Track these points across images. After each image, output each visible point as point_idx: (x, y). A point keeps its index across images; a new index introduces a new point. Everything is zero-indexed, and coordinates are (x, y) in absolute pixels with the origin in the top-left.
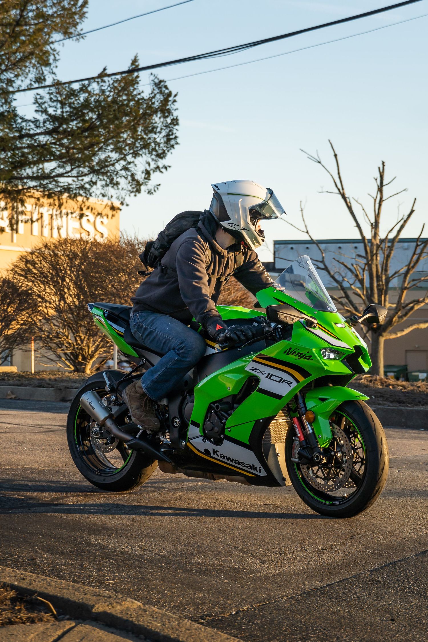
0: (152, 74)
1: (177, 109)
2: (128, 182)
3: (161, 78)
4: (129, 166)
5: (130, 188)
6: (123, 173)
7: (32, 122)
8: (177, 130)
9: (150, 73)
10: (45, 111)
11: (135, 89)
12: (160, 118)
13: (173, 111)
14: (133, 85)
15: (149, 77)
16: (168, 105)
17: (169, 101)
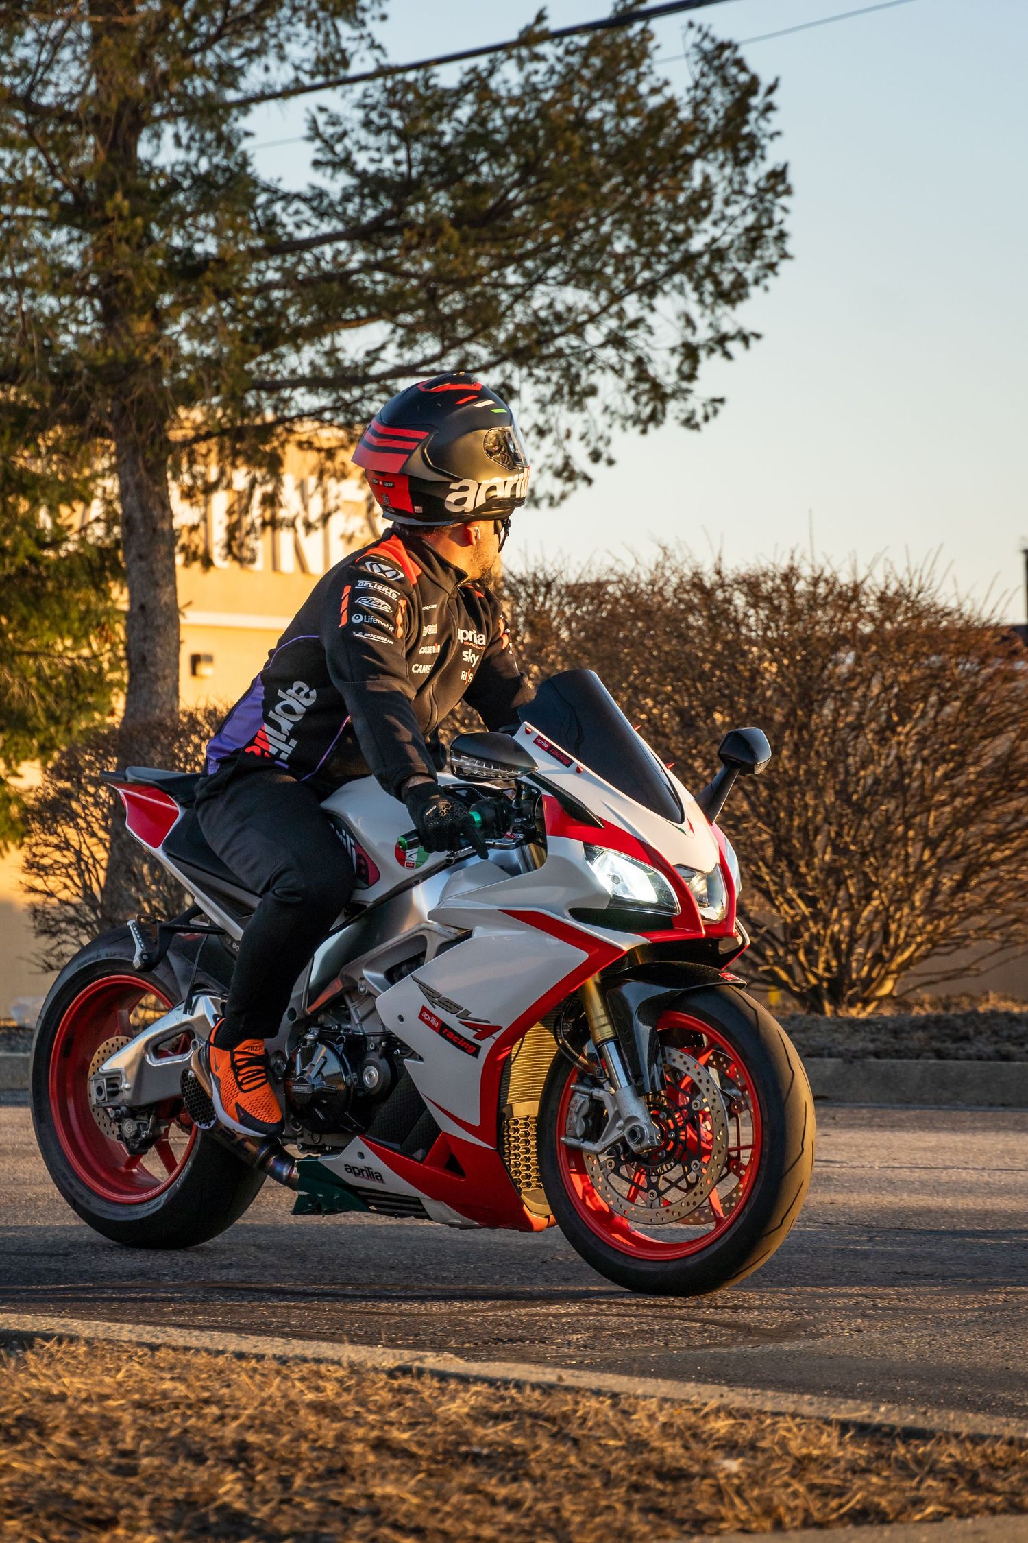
0: (691, 25)
1: (778, 133)
2: (623, 385)
3: (722, 36)
4: (629, 334)
5: (631, 408)
6: (610, 355)
7: (306, 200)
8: (785, 209)
9: (685, 23)
10: (345, 163)
11: (639, 78)
12: (722, 166)
13: (764, 141)
14: (635, 62)
15: (684, 36)
16: (746, 122)
17: (747, 109)
